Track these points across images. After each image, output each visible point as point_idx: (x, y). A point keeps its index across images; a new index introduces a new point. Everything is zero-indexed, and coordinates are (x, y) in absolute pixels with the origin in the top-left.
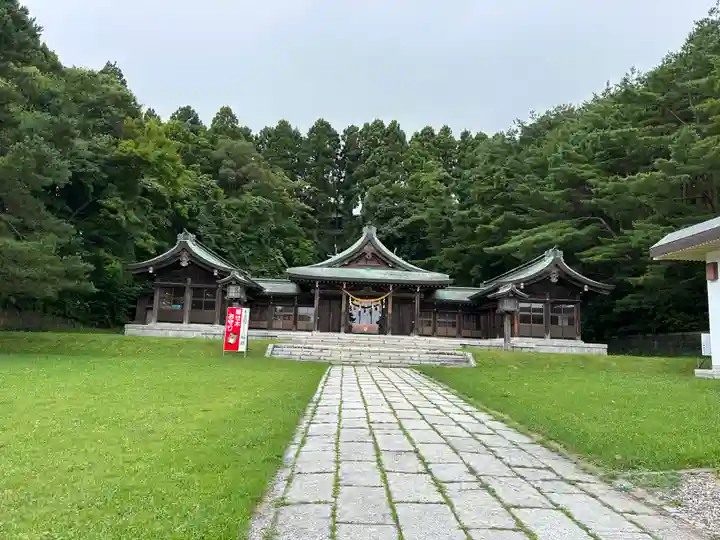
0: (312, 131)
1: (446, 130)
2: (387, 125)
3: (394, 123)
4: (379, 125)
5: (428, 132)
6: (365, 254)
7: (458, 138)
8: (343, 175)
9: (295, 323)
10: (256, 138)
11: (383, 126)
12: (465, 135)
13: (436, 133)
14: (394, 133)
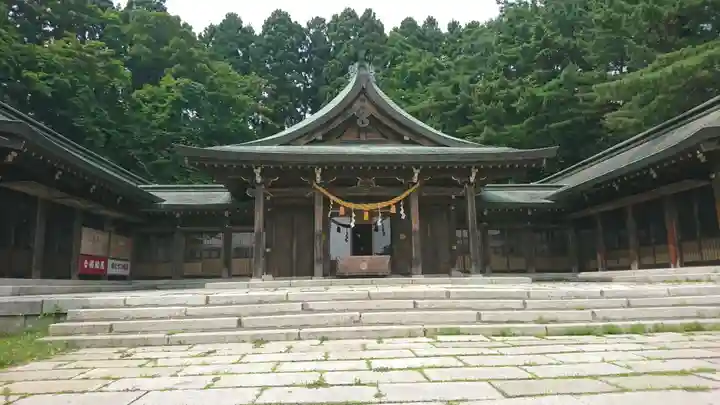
0: (268, 24)
1: (431, 22)
2: (360, 14)
3: (369, 11)
4: (349, 14)
5: (409, 24)
6: (354, 118)
7: (444, 29)
8: (310, 81)
9: (227, 264)
10: (200, 36)
11: (355, 16)
12: (453, 26)
13: (420, 24)
14: (369, 24)
